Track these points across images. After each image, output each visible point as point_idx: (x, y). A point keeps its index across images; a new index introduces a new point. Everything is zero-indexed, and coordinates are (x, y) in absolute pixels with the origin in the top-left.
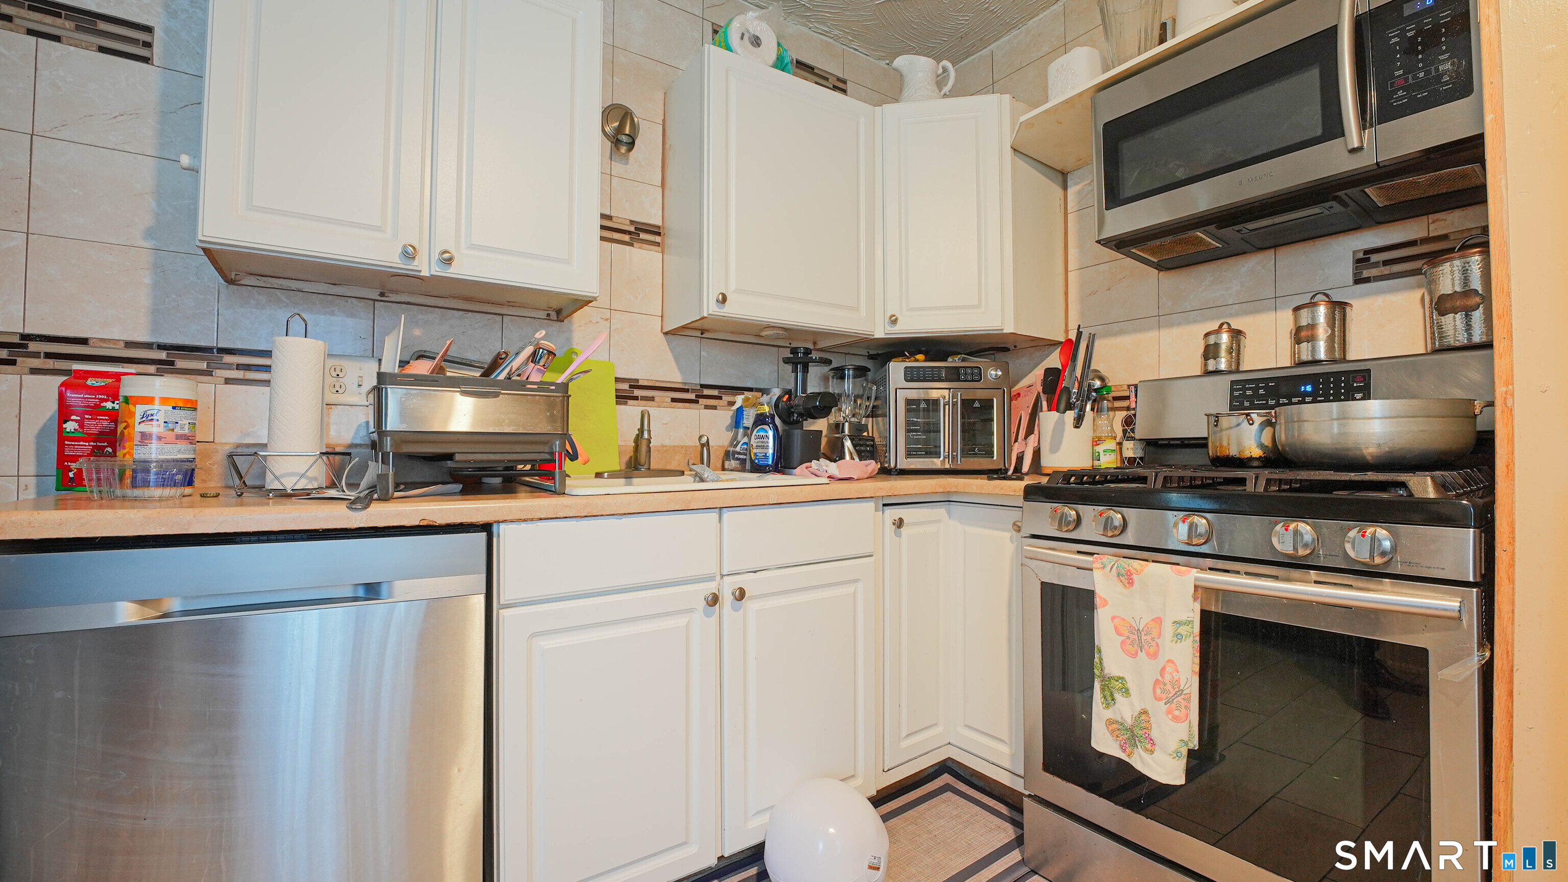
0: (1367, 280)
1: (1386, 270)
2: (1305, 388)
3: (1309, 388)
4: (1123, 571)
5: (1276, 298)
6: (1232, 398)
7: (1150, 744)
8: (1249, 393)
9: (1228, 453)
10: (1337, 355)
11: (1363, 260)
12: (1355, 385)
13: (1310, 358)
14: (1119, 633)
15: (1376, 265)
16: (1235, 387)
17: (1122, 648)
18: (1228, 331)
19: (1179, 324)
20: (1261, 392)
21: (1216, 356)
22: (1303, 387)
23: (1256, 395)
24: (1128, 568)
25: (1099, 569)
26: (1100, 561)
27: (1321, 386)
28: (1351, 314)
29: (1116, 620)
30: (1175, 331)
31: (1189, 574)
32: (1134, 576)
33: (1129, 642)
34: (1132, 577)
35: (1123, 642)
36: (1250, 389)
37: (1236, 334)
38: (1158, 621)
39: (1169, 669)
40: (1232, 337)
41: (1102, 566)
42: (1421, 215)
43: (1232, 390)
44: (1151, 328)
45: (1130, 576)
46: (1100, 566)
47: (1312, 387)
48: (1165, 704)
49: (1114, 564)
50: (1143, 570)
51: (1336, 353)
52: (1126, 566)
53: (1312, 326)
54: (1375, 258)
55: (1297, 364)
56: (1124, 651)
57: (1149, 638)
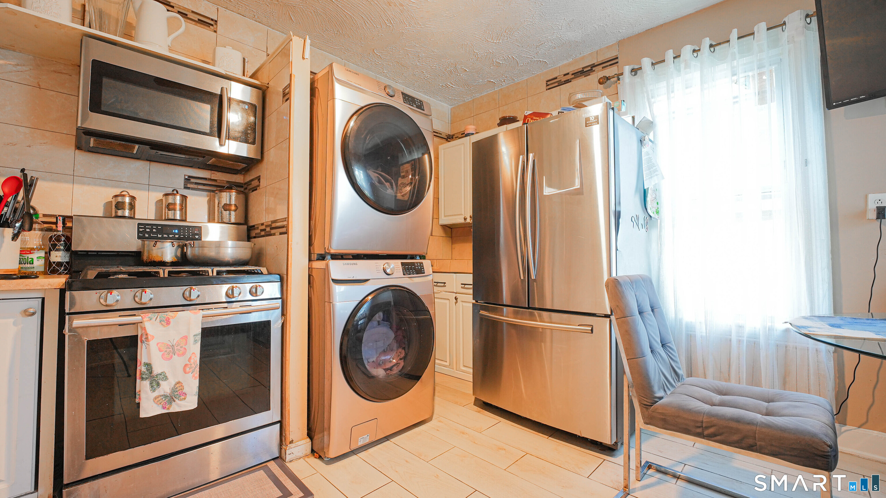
0: (189, 188)
1: (195, 186)
2: (175, 231)
3: (176, 231)
4: (164, 319)
5: (149, 185)
6: (139, 232)
7: (183, 396)
8: (148, 230)
9: (161, 260)
10: (184, 218)
11: (188, 179)
12: (195, 232)
13: (173, 218)
14: (160, 350)
15: (192, 183)
16: (140, 226)
17: (162, 358)
18: (129, 196)
19: (89, 184)
20: (154, 230)
21: (123, 208)
22: (174, 231)
23: (151, 232)
24: (167, 317)
25: (148, 321)
26: (147, 317)
27: (182, 231)
28: (188, 200)
29: (159, 345)
30: (86, 188)
31: (199, 313)
32: (171, 320)
33: (166, 353)
34: (169, 320)
35: (163, 355)
36: (148, 228)
37: (133, 198)
38: (186, 338)
39: (193, 357)
40: (131, 200)
41: (150, 319)
42: (209, 170)
43: (139, 228)
44: (66, 182)
45: (168, 320)
46: (148, 319)
47: (178, 231)
48: (192, 373)
49: (157, 317)
50: (176, 316)
51: (184, 217)
52: (165, 316)
53: (175, 204)
54: (192, 180)
55: (167, 220)
56: (163, 359)
57: (179, 347)
